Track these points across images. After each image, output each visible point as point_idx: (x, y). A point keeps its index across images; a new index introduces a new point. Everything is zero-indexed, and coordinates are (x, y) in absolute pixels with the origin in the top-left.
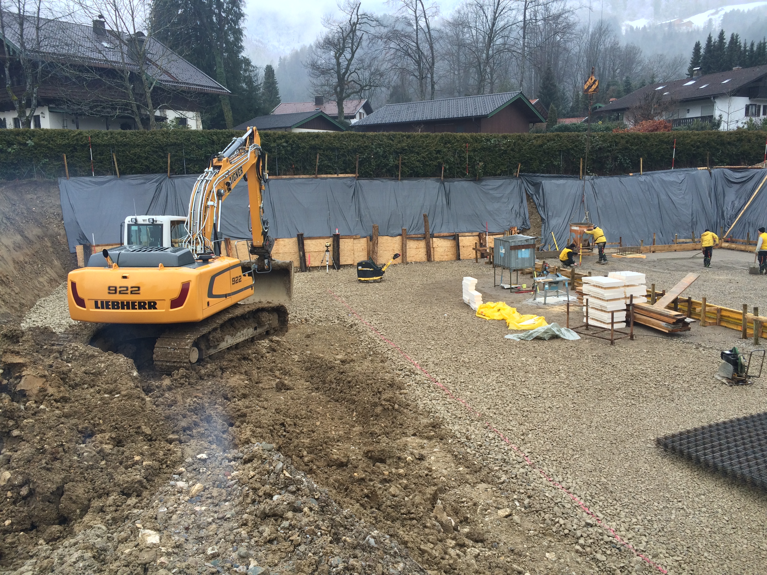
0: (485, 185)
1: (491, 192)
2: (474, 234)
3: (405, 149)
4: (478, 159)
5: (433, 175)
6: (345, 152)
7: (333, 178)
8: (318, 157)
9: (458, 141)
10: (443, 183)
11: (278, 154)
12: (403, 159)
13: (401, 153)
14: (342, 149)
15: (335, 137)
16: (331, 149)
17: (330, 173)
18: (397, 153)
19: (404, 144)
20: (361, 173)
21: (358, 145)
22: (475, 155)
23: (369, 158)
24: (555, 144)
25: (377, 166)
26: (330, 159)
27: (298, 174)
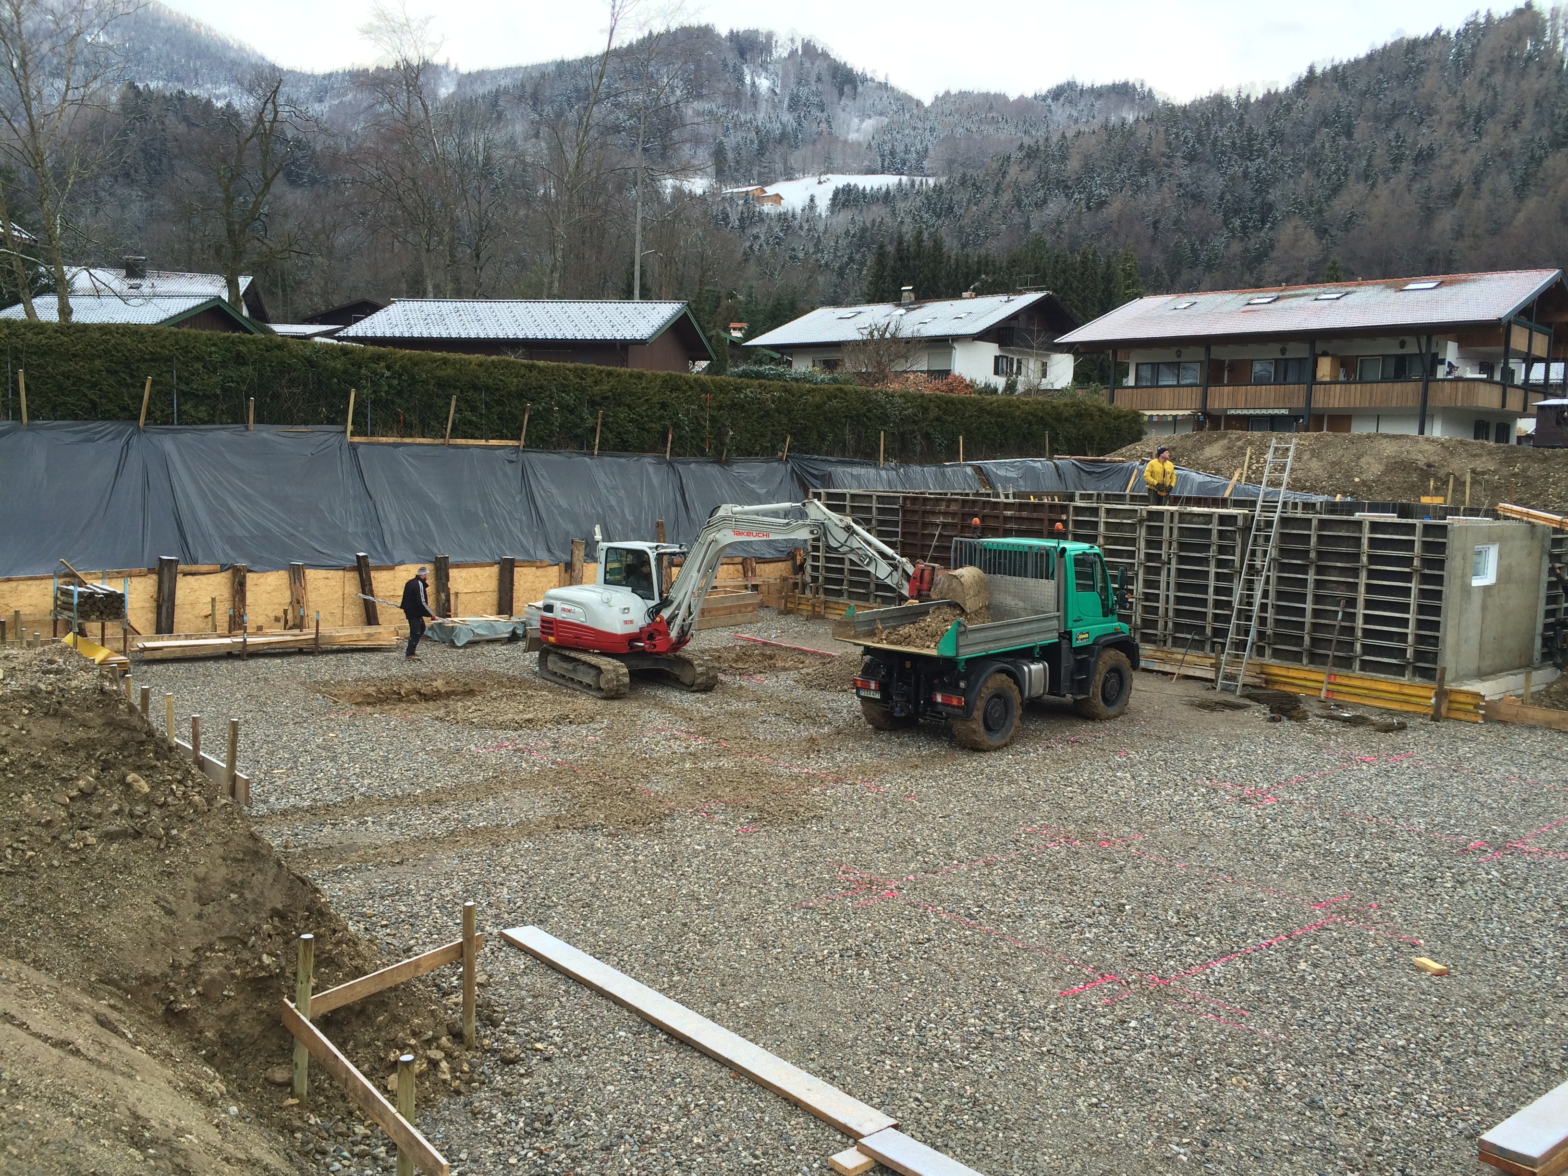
0: (738, 472)
1: (750, 485)
2: (736, 560)
3: (607, 398)
4: (727, 423)
5: (652, 449)
6: (502, 396)
7: (478, 446)
8: (453, 403)
9: (691, 388)
10: (670, 464)
11: (374, 392)
12: (605, 416)
13: (600, 405)
14: (497, 389)
15: (480, 365)
16: (475, 388)
17: (473, 437)
18: (593, 404)
19: (604, 387)
20: (530, 439)
21: (526, 384)
22: (721, 416)
23: (549, 410)
24: (839, 405)
25: (561, 426)
26: (473, 409)
27: (411, 436)
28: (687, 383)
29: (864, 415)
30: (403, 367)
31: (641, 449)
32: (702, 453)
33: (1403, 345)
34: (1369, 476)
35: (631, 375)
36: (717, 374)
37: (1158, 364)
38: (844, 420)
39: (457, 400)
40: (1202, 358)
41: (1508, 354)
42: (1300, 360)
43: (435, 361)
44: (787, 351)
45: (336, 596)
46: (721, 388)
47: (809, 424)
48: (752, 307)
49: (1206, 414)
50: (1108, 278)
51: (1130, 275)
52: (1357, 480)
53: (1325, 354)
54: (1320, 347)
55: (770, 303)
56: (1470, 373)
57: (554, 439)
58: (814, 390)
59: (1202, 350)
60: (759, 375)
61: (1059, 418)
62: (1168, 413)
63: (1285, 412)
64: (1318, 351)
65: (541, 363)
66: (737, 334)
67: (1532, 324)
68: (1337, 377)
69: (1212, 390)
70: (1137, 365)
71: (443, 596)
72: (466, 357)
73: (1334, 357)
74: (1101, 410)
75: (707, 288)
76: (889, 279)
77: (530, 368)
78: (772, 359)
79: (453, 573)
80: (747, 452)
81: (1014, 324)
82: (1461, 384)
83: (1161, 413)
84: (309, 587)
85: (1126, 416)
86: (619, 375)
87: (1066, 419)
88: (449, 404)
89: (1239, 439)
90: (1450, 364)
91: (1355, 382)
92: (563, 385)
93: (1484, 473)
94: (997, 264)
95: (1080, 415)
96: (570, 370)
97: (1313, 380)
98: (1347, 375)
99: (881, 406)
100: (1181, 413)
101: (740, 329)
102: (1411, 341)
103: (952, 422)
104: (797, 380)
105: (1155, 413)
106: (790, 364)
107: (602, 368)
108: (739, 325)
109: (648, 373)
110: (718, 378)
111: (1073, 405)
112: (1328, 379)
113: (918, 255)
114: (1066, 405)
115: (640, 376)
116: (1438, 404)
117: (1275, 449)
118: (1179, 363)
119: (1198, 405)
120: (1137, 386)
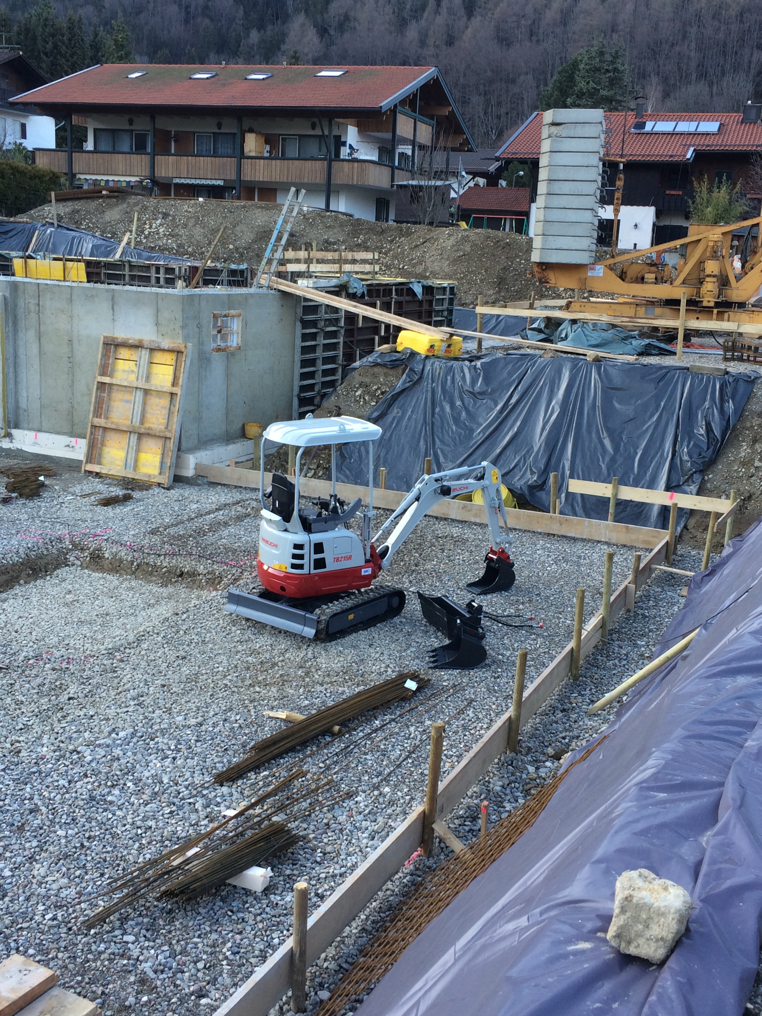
33: (313, 126)
37: (114, 131)
41: (396, 138)
42: (231, 134)
49: (154, 181)
52: (231, 247)
53: (251, 131)
54: (246, 124)
56: (368, 155)
59: (149, 119)
62: (122, 179)
63: (221, 183)
64: (246, 127)
67: (417, 115)
68: (262, 152)
69: (158, 158)
70: (95, 130)
73: (259, 133)
82: (356, 164)
83: (116, 178)
90: (351, 147)
91: (277, 158)
97: (242, 155)
98: (271, 151)
100: (133, 179)
102: (317, 122)
105: (110, 178)
112: (253, 154)
116: (339, 182)
117: (165, 215)
118: (132, 131)
119: (147, 173)
120: (95, 151)
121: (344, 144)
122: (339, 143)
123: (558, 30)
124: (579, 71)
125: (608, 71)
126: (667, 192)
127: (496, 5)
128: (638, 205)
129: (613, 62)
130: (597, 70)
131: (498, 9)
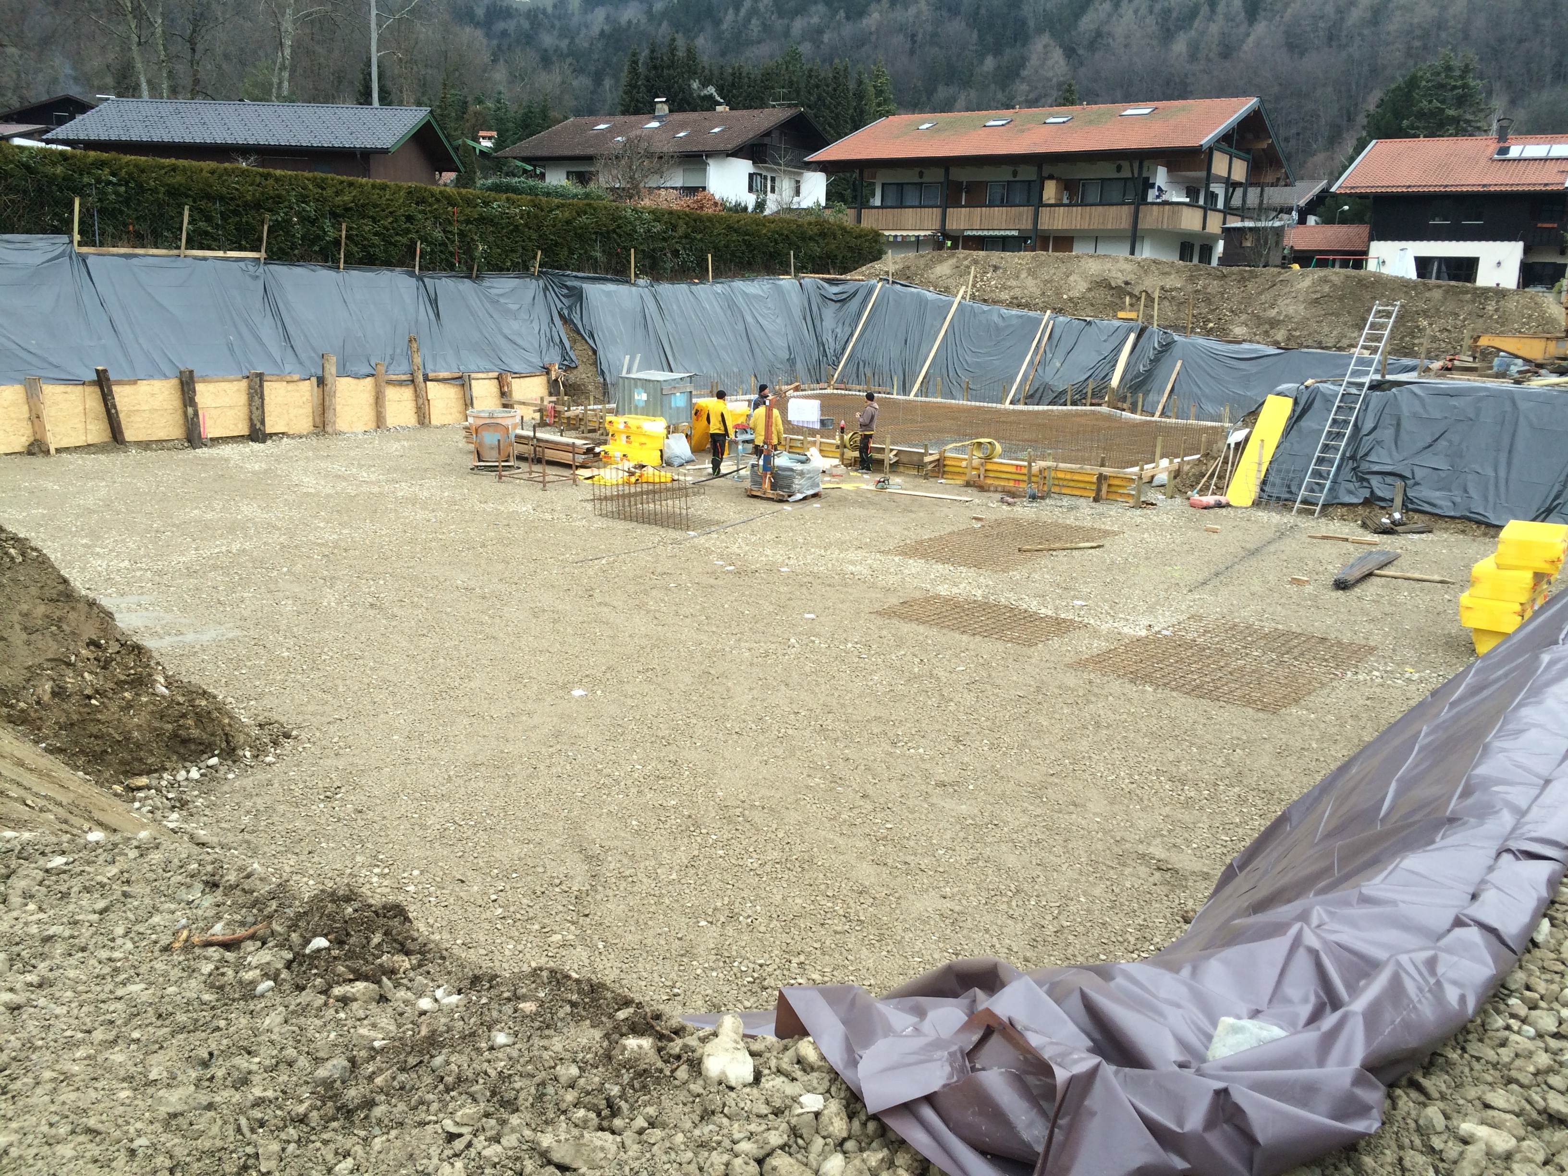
0: (490, 287)
1: (502, 300)
2: (492, 375)
3: (351, 209)
4: (476, 238)
5: (401, 264)
6: (238, 206)
7: (216, 258)
8: (186, 213)
9: (438, 200)
10: (420, 279)
11: (100, 200)
12: (349, 229)
13: (343, 216)
14: (232, 199)
15: (213, 172)
16: (208, 197)
17: (209, 248)
18: (334, 215)
19: (346, 198)
20: (271, 251)
21: (262, 193)
22: (470, 230)
23: (288, 221)
24: (589, 221)
25: (303, 238)
26: (209, 219)
27: (143, 246)
28: (433, 196)
29: (614, 231)
30: (130, 174)
31: (388, 263)
32: (452, 267)
33: (1119, 169)
34: (1075, 294)
35: (374, 186)
36: (465, 186)
37: (902, 184)
38: (594, 237)
39: (190, 210)
40: (942, 180)
41: (1209, 178)
42: (1029, 182)
43: (163, 168)
44: (540, 163)
45: (77, 411)
46: (469, 202)
47: (560, 240)
48: (501, 114)
49: (946, 236)
50: (860, 95)
51: (882, 92)
52: (1065, 297)
53: (1051, 177)
54: (1047, 170)
55: (521, 111)
56: (1177, 197)
57: (296, 252)
58: (563, 205)
59: (942, 171)
60: (509, 189)
61: (804, 238)
62: (911, 233)
63: (1016, 233)
64: (1045, 174)
65: (278, 172)
66: (486, 144)
67: (1233, 150)
68: (1061, 199)
69: (950, 211)
70: (883, 185)
71: (190, 410)
72: (195, 163)
73: (1058, 180)
74: (844, 229)
75: (453, 91)
76: (643, 89)
77: (266, 177)
78: (525, 171)
79: (200, 387)
80: (498, 267)
81: (767, 140)
82: (1167, 207)
83: (905, 233)
84: (48, 402)
85: (867, 235)
86: (361, 185)
87: (811, 238)
88: (181, 214)
89: (966, 258)
90: (1160, 189)
91: (1077, 205)
92: (302, 195)
93: (1171, 290)
94: (752, 76)
95: (823, 234)
96: (309, 180)
97: (1041, 204)
98: (1070, 198)
99: (630, 223)
100: (922, 233)
101: (490, 138)
102: (1125, 164)
103: (701, 240)
104: (548, 194)
105: (899, 233)
106: (542, 176)
107: (345, 178)
108: (489, 134)
109: (391, 183)
110: (464, 191)
111: (817, 223)
112: (1052, 201)
113: (671, 66)
114: (810, 224)
115: (384, 187)
116: (1147, 227)
117: (996, 268)
118: (921, 184)
119: (937, 225)
120: (882, 207)
121: (1152, 186)
122: (1148, 185)
123: (1366, 32)
124: (1419, 87)
125: (1455, 87)
126: (1539, 225)
127: (1286, 5)
128: (1502, 239)
129: (1462, 77)
130: (1442, 86)
131: (1289, 10)
